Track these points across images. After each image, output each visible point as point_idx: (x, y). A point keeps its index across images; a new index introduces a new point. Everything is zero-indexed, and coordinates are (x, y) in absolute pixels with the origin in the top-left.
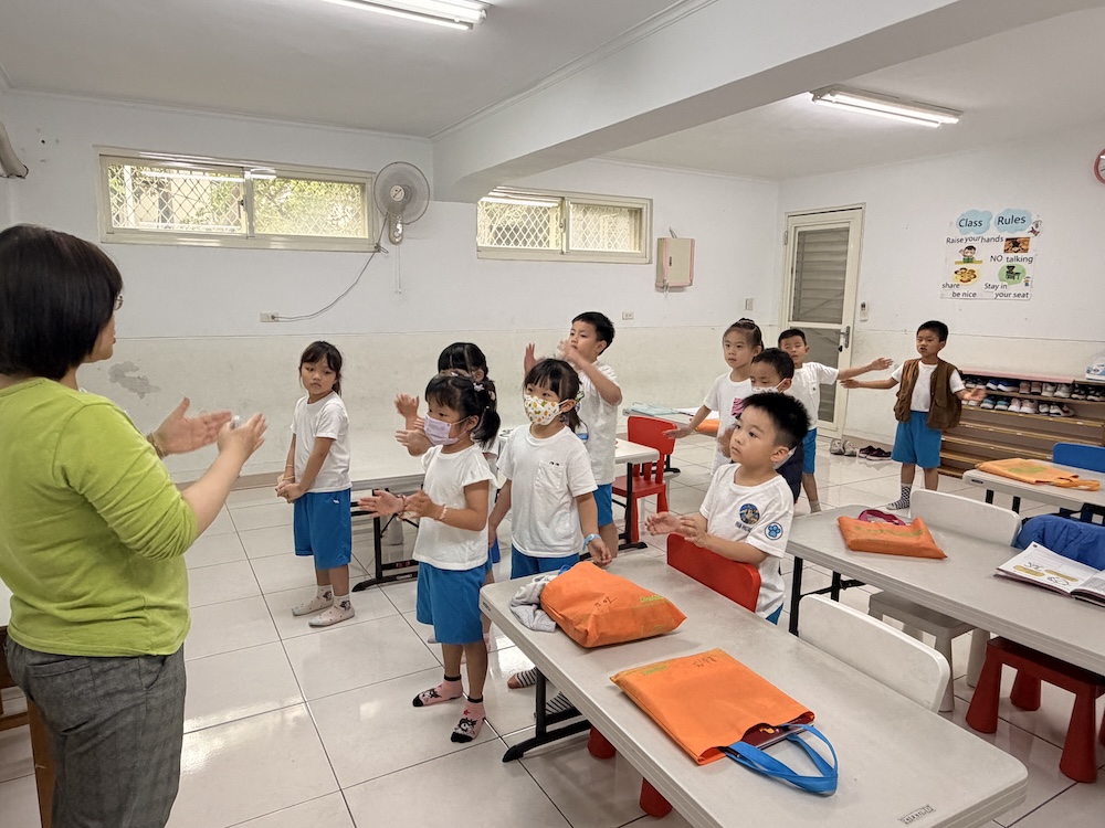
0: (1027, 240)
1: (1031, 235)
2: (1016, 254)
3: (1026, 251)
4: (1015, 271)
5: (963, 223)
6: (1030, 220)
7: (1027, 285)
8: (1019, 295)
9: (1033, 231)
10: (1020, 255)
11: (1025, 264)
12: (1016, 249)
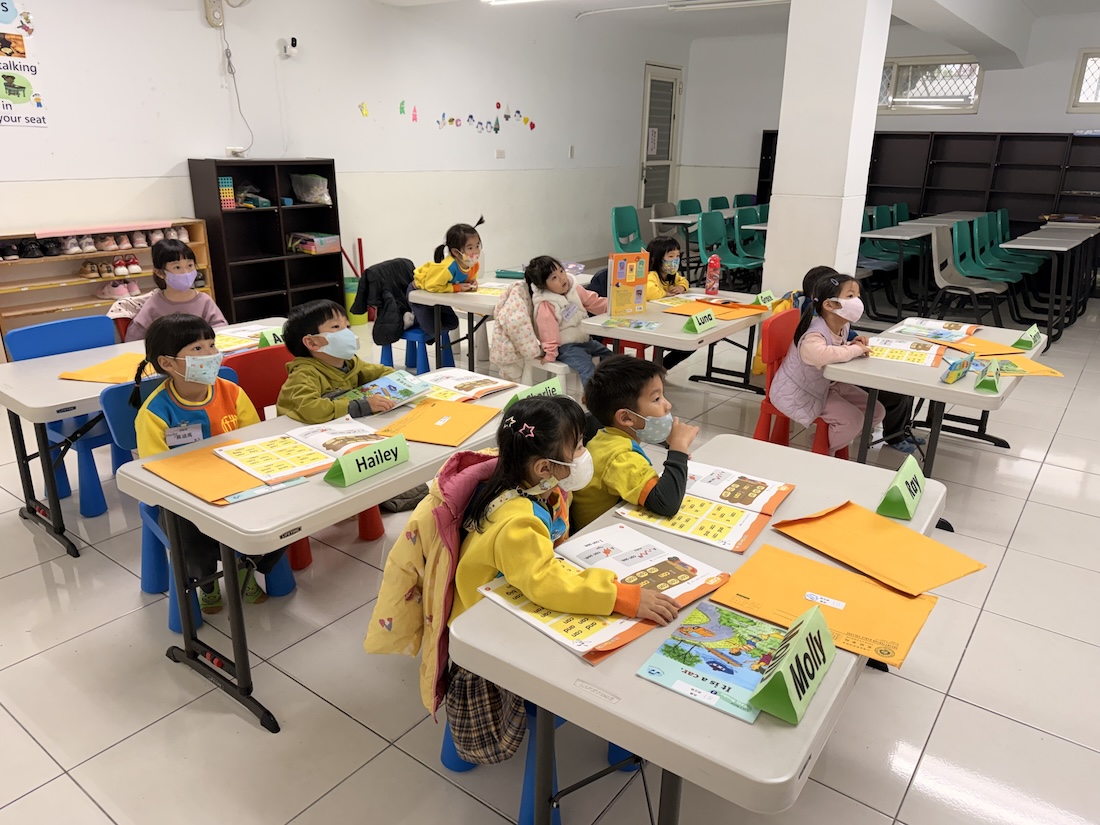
0: (19, 38)
1: (22, 32)
2: (11, 59)
3: (23, 55)
4: (17, 83)
6: (17, 12)
7: (39, 105)
8: (32, 120)
9: (23, 27)
10: (16, 60)
11: (27, 75)
12: (8, 51)
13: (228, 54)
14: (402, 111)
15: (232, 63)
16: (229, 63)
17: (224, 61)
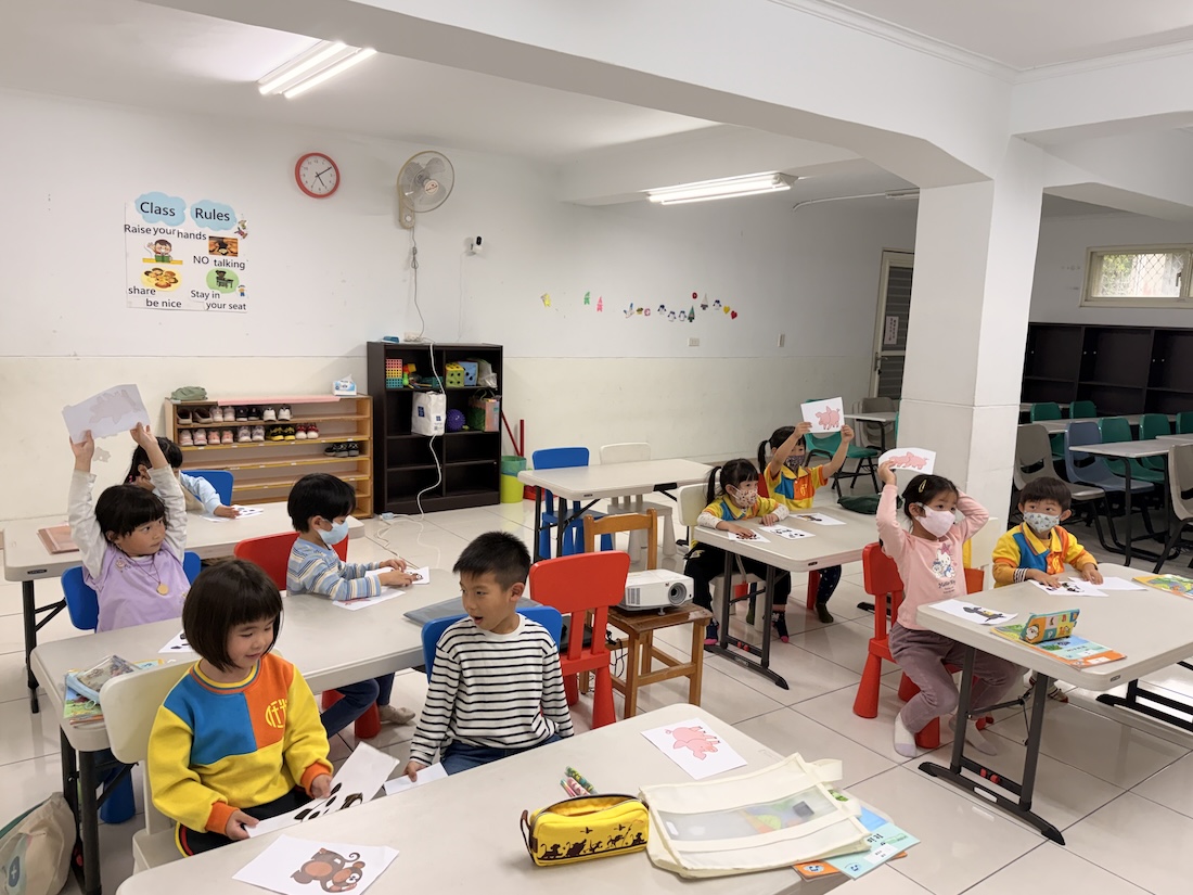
0: (235, 241)
1: (238, 236)
2: (225, 257)
3: (235, 254)
4: (227, 277)
5: (146, 207)
6: (235, 219)
7: (242, 294)
8: (235, 307)
9: (240, 232)
10: (229, 258)
11: (236, 270)
12: (224, 251)
13: (415, 251)
14: (587, 301)
15: (418, 259)
16: (414, 259)
17: (409, 258)
